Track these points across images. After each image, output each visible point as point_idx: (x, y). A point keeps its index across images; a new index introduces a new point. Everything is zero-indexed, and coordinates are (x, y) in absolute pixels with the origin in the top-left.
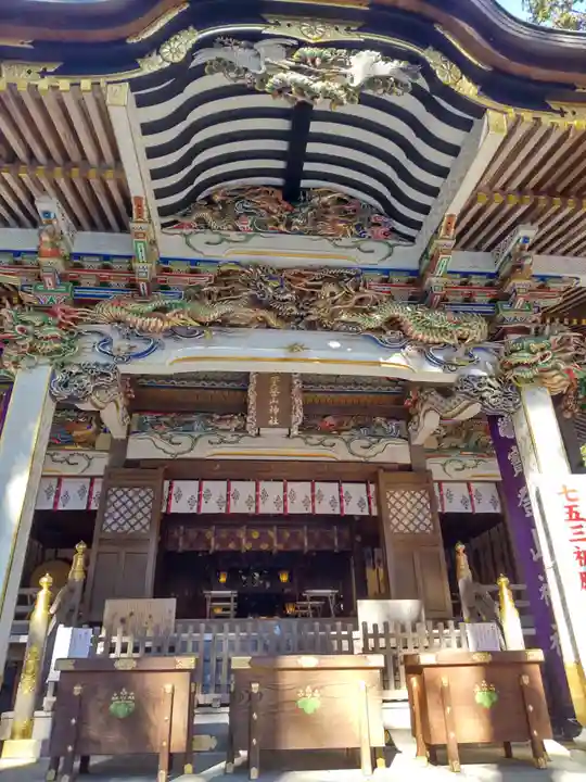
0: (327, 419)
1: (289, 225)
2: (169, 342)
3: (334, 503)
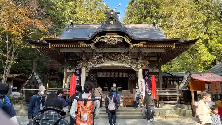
1: (112, 46)
2: (98, 64)
3: (121, 76)
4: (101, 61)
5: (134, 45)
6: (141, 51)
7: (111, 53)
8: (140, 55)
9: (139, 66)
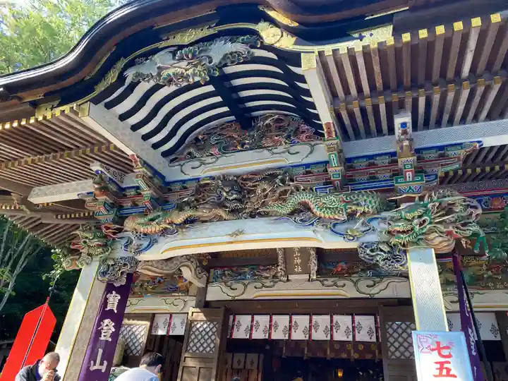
0: (340, 264)
1: (243, 145)
2: (161, 239)
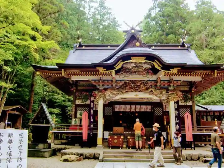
1: (136, 73)
2: (118, 95)
3: (145, 109)
4: (123, 92)
5: (166, 72)
6: (172, 80)
7: (135, 81)
8: (172, 84)
9: (170, 98)
